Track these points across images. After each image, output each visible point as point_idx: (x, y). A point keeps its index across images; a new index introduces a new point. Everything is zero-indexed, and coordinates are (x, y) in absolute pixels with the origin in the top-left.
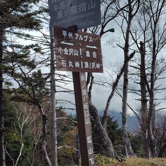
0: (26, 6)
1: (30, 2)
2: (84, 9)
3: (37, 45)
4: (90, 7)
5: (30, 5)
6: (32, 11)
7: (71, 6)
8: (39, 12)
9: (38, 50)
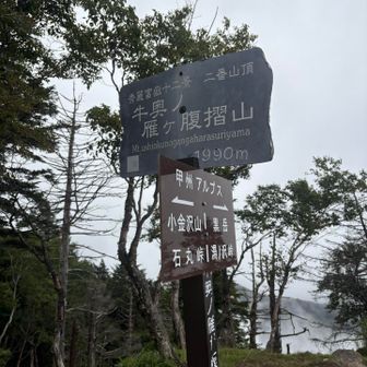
0: (39, 118)
1: (45, 114)
2: (221, 120)
3: (49, 171)
4: (238, 116)
5: (43, 117)
6: (46, 124)
7: (182, 110)
8: (57, 127)
9: (50, 178)
